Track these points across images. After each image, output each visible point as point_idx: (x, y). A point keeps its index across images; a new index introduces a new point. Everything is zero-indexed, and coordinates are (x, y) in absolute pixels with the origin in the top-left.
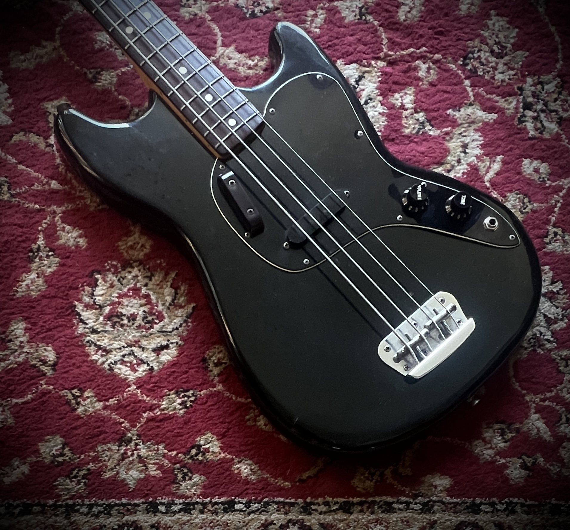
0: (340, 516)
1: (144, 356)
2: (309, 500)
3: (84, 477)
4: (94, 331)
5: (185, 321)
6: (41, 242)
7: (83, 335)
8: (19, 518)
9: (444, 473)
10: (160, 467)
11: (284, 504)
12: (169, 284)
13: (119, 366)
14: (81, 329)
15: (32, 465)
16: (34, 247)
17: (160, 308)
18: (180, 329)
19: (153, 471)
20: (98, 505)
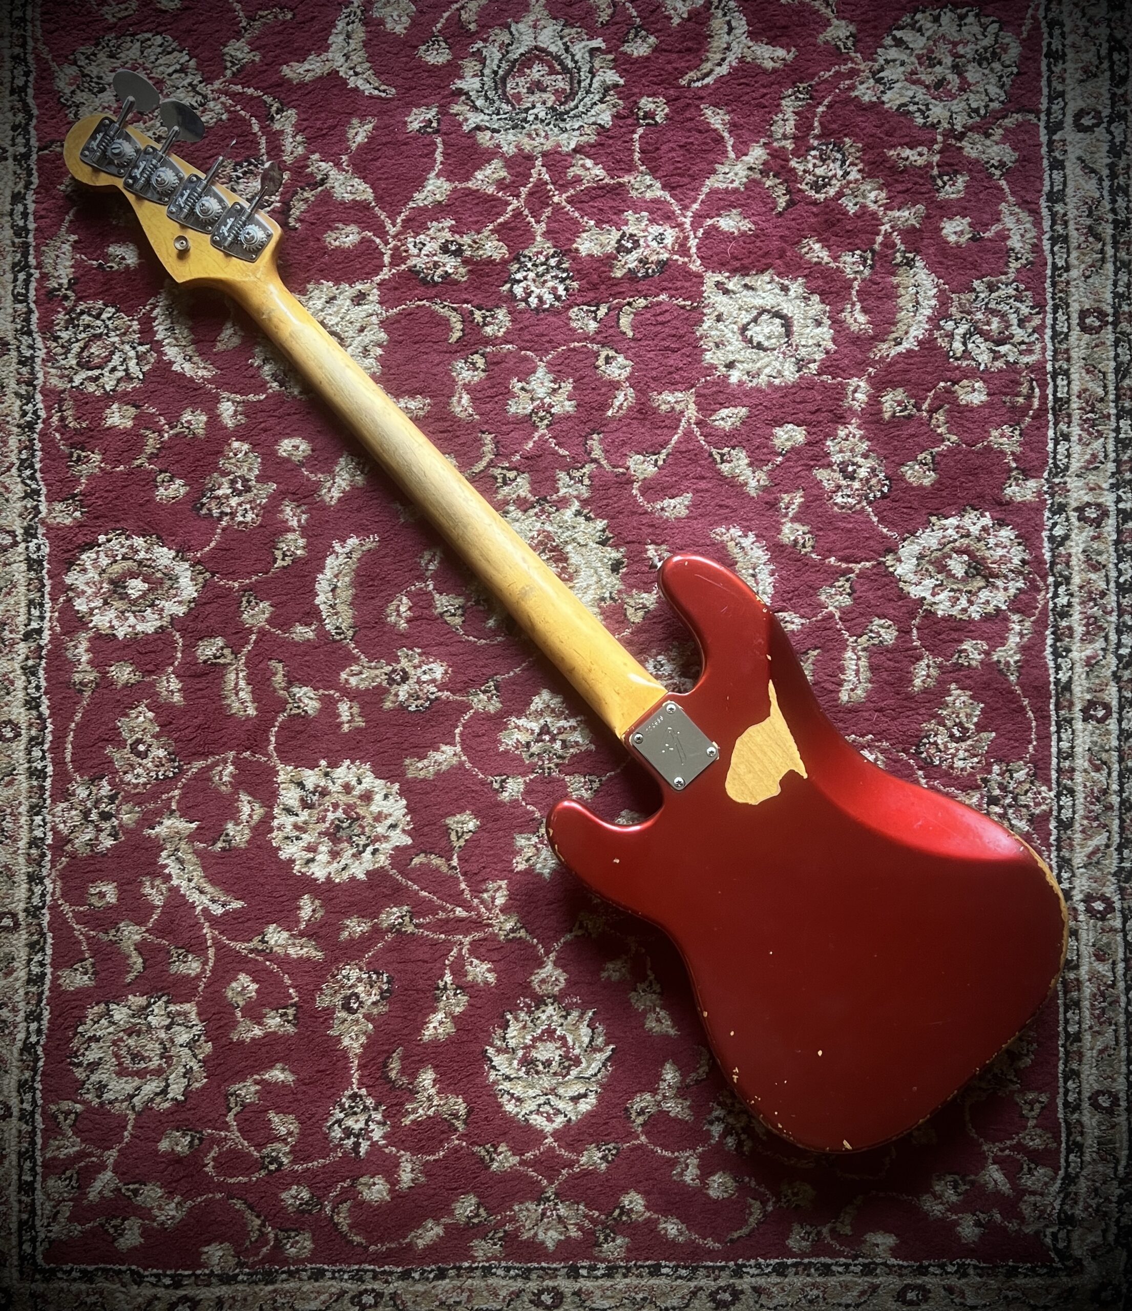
0: (775, 1279)
1: (561, 1105)
2: (740, 1261)
3: (500, 1239)
4: (508, 1078)
5: (604, 1065)
6: (448, 978)
7: (496, 1082)
8: (435, 1283)
9: (888, 1231)
10: (580, 1228)
11: (714, 1268)
12: (586, 1023)
13: (534, 1116)
14: (492, 1076)
15: (446, 1227)
16: (441, 984)
17: (577, 1051)
18: (599, 1076)
19: (574, 1233)
20: (515, 1268)
